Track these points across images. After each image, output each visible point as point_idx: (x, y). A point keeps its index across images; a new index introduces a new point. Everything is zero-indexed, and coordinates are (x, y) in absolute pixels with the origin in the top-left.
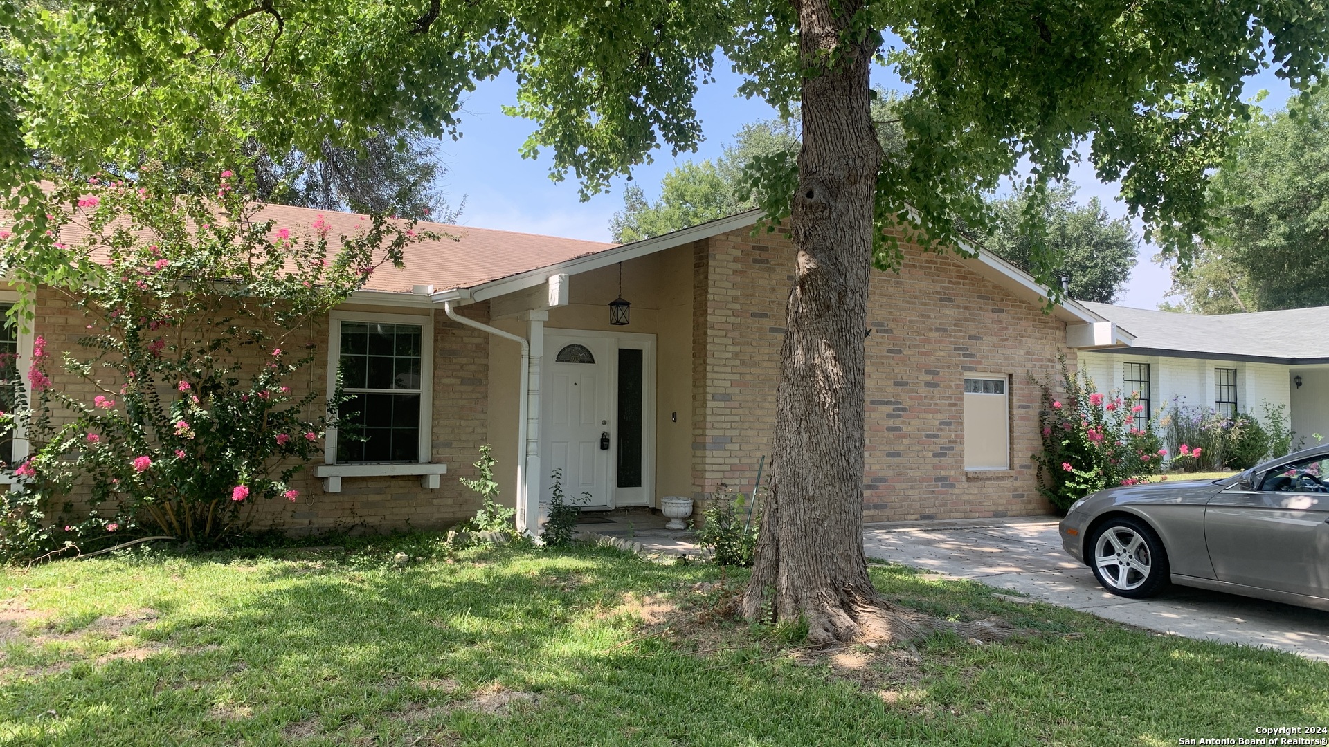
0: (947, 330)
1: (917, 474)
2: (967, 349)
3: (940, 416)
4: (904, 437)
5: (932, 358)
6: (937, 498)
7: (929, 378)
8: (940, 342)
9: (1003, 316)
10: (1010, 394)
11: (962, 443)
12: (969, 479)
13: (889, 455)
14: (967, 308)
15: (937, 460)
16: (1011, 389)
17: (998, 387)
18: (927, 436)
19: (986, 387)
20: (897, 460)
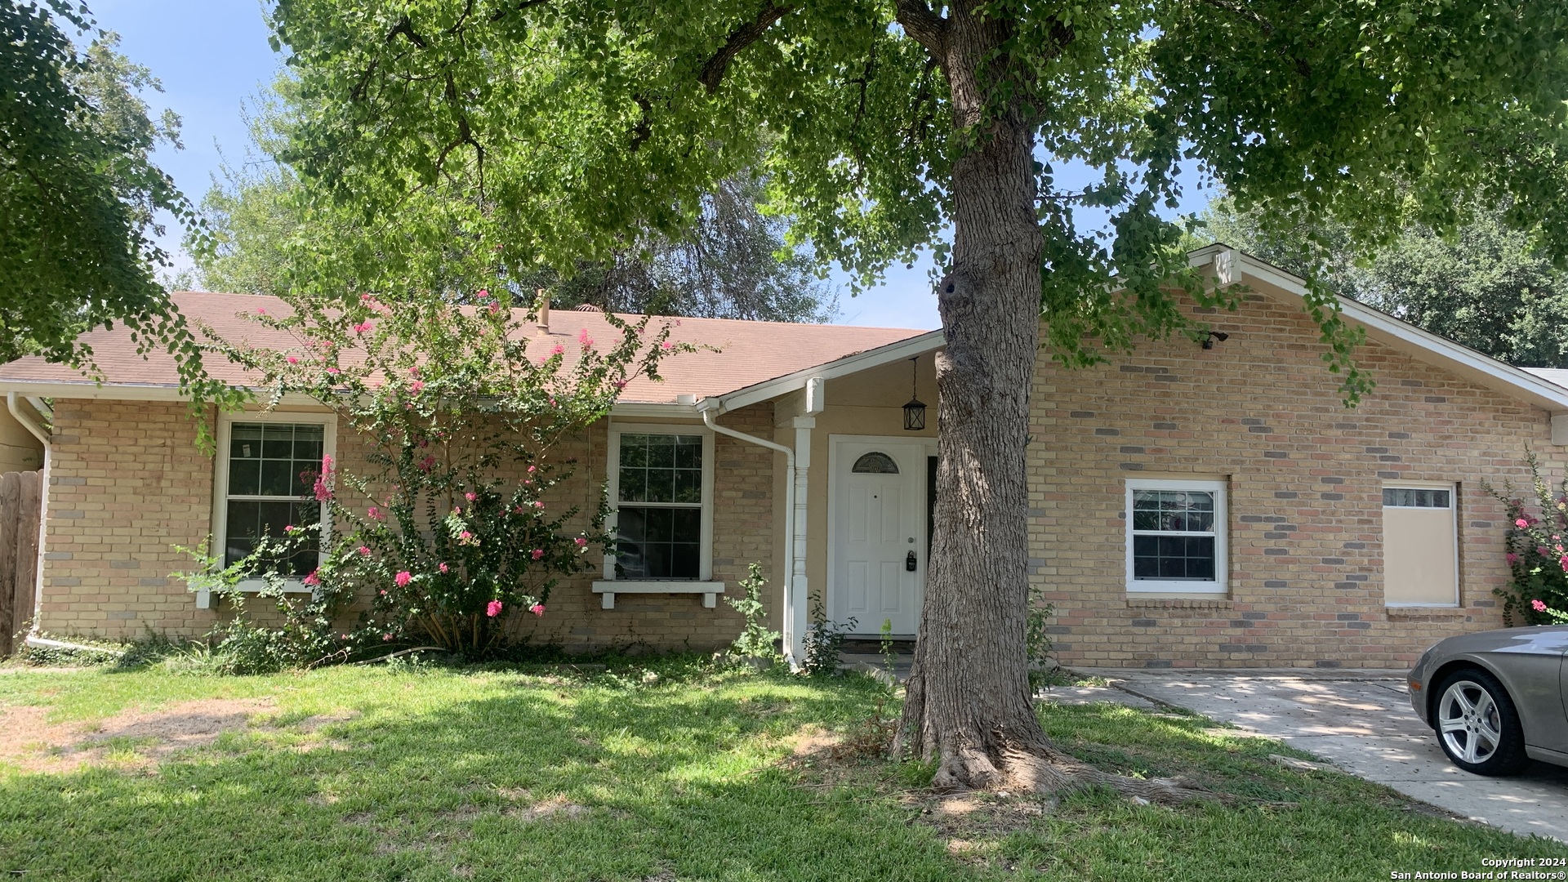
0: (1354, 427)
1: (1311, 609)
2: (1386, 451)
3: (1345, 536)
4: (1293, 561)
5: (1332, 462)
6: (1342, 641)
7: (1329, 488)
8: (1344, 441)
9: (1444, 407)
10: (1459, 508)
11: (1380, 571)
12: (1391, 618)
13: (1267, 584)
14: (1385, 397)
15: (1341, 592)
16: (1459, 501)
17: (1440, 499)
18: (1326, 561)
19: (1421, 498)
20: (1280, 591)
